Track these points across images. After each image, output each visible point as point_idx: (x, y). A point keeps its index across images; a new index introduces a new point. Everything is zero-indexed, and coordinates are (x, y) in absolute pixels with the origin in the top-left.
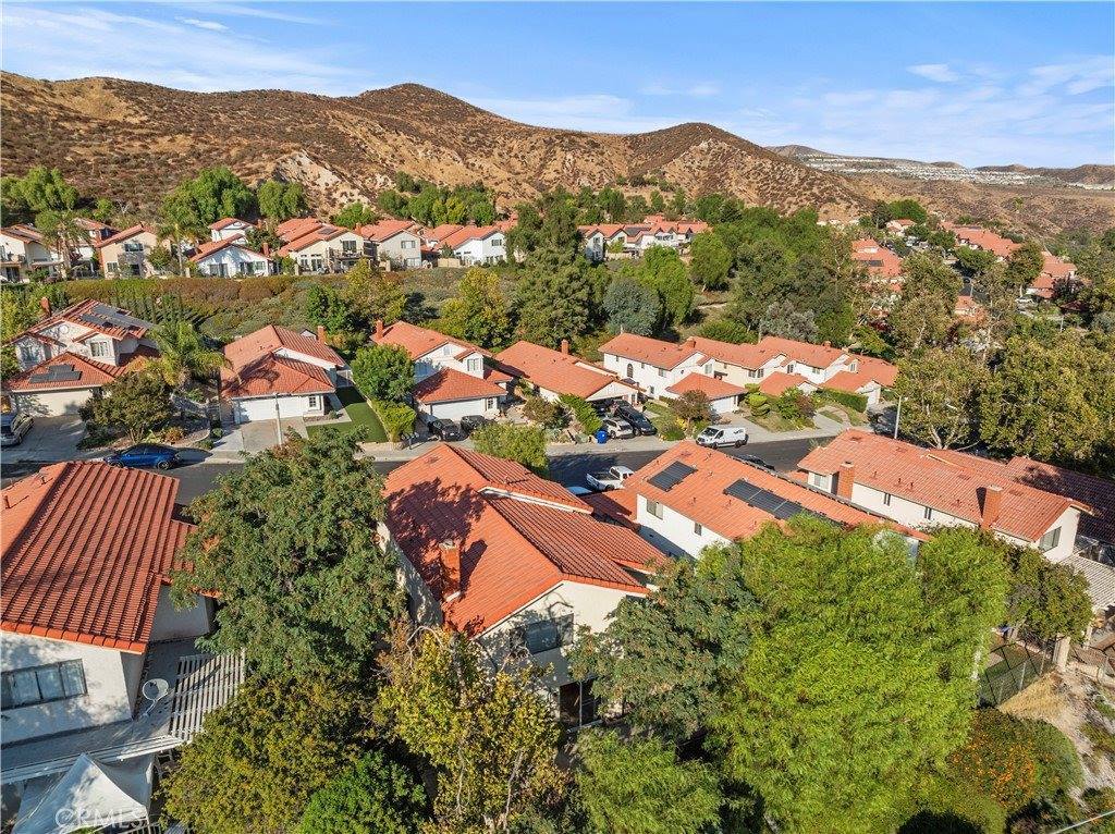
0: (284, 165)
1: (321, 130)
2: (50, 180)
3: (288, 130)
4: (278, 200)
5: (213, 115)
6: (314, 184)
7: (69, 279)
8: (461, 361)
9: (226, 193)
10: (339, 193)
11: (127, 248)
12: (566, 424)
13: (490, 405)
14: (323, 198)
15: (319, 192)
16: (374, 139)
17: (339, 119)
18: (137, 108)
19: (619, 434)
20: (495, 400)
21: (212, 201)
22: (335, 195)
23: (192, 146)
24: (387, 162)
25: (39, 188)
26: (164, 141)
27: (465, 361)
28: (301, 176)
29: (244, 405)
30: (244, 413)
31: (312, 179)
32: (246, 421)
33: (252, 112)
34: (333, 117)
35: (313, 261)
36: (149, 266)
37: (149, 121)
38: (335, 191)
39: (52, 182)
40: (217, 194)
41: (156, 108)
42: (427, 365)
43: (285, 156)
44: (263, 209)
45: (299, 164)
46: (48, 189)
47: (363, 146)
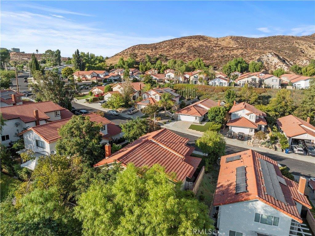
0: (262, 57)
1: (290, 47)
2: (200, 61)
3: (279, 47)
4: (254, 67)
5: (257, 44)
6: (271, 63)
7: (178, 83)
8: (248, 115)
9: (239, 64)
10: (278, 65)
11: (194, 77)
12: (275, 143)
13: (252, 131)
14: (273, 67)
15: (272, 65)
16: (309, 49)
17: (298, 43)
18: (236, 43)
19: (297, 152)
20: (254, 130)
21: (235, 67)
22: (277, 66)
23: (242, 52)
24: (312, 56)
25: (197, 63)
26: (235, 51)
27: (249, 115)
28: (267, 60)
29: (180, 116)
30: (180, 118)
31: (271, 61)
32: (180, 120)
33: (269, 42)
34: (296, 42)
35: (243, 84)
36: (198, 82)
37: (238, 46)
38: (277, 65)
39: (200, 62)
40: (237, 65)
41: (241, 43)
42: (235, 115)
43: (264, 54)
44: (249, 69)
45: (268, 57)
46: (199, 63)
47: (303, 51)
